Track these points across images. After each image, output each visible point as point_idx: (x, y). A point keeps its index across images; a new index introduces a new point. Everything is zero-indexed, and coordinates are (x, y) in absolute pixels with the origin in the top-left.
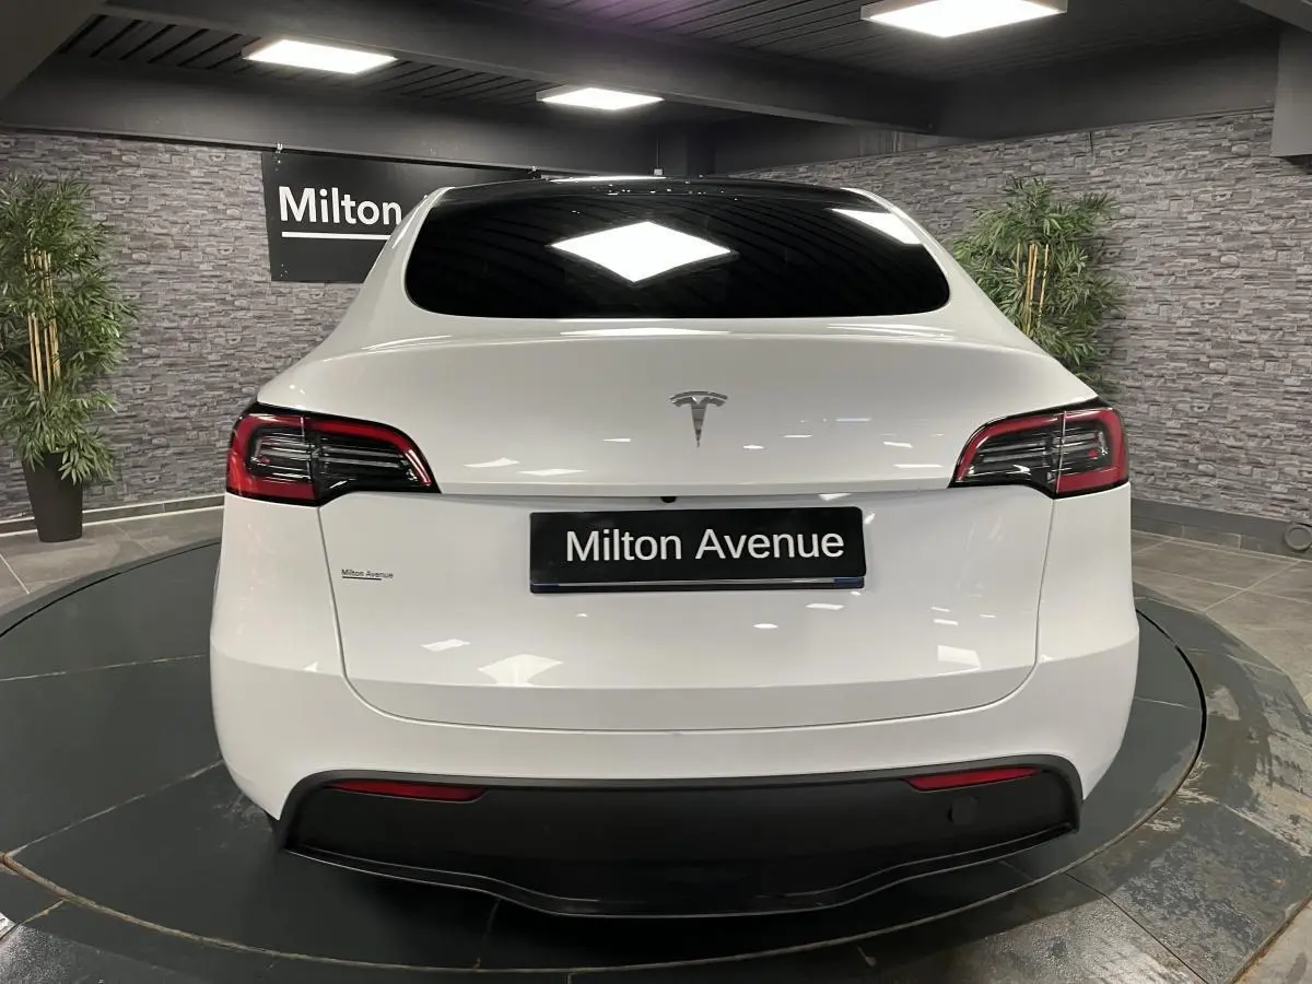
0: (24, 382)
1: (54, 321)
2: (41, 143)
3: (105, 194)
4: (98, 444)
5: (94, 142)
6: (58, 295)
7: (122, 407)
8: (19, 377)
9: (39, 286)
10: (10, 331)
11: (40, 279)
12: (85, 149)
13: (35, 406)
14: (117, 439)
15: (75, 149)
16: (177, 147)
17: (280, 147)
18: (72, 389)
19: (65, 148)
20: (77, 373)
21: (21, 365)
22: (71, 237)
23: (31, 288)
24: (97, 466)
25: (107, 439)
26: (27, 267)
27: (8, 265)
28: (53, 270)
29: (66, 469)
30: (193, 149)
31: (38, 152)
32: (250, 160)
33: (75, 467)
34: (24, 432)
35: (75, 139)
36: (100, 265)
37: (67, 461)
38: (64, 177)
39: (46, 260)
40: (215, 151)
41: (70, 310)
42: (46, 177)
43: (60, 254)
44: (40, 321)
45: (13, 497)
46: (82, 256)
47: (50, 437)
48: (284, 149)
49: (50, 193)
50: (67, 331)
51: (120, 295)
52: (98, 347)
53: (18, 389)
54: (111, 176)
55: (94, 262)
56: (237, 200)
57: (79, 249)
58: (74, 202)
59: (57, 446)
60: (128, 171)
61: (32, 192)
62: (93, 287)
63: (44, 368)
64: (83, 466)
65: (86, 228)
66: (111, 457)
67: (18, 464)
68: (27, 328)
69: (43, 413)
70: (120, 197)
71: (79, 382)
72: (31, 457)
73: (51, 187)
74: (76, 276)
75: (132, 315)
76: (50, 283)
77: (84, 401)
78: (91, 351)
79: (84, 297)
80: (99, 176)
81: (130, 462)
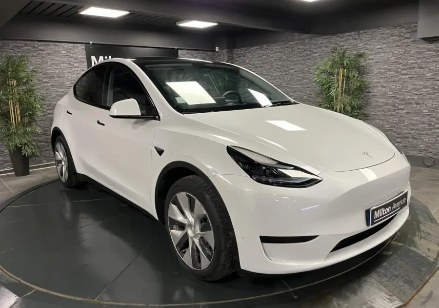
0: (9, 123)
1: (18, 103)
2: (11, 44)
3: (33, 60)
4: (34, 143)
5: (29, 42)
6: (19, 94)
7: (42, 131)
8: (7, 121)
9: (12, 91)
10: (3, 106)
11: (13, 89)
12: (26, 45)
13: (12, 132)
14: (39, 141)
15: (23, 45)
16: (57, 43)
17: (91, 43)
18: (24, 125)
19: (19, 45)
20: (26, 120)
21: (8, 118)
22: (22, 75)
23: (10, 92)
24: (34, 151)
25: (36, 142)
26: (8, 85)
27: (2, 84)
28: (17, 86)
29: (24, 152)
30: (62, 44)
31: (11, 47)
32: (82, 47)
33: (27, 151)
34: (9, 140)
35: (23, 42)
36: (32, 84)
37: (24, 149)
38: (20, 54)
39: (15, 83)
40: (69, 45)
41: (23, 99)
42: (13, 55)
43: (19, 81)
44: (13, 103)
45: (6, 162)
46: (27, 81)
47: (18, 141)
48: (92, 44)
49: (15, 60)
50: (22, 106)
51: (39, 94)
52: (33, 111)
53: (7, 126)
54: (35, 54)
55: (30, 82)
56: (77, 61)
57: (25, 79)
58: (23, 63)
59: (20, 144)
60: (41, 52)
61: (9, 60)
62: (30, 91)
63: (15, 118)
64: (29, 151)
65: (27, 72)
66: (38, 147)
67: (7, 151)
68: (9, 105)
69: (15, 133)
70: (39, 61)
71: (27, 123)
72: (11, 148)
73: (15, 58)
74: (24, 87)
75: (44, 100)
76: (16, 90)
77: (29, 129)
78: (31, 113)
79: (28, 95)
80: (31, 54)
81: (44, 149)
